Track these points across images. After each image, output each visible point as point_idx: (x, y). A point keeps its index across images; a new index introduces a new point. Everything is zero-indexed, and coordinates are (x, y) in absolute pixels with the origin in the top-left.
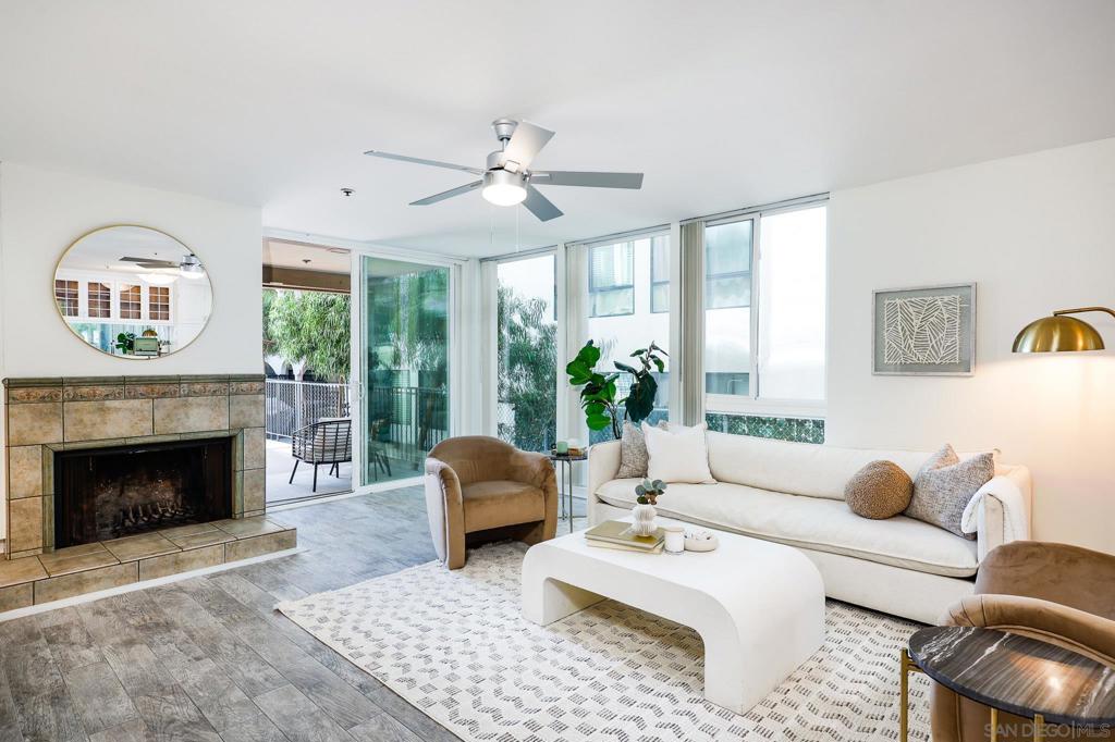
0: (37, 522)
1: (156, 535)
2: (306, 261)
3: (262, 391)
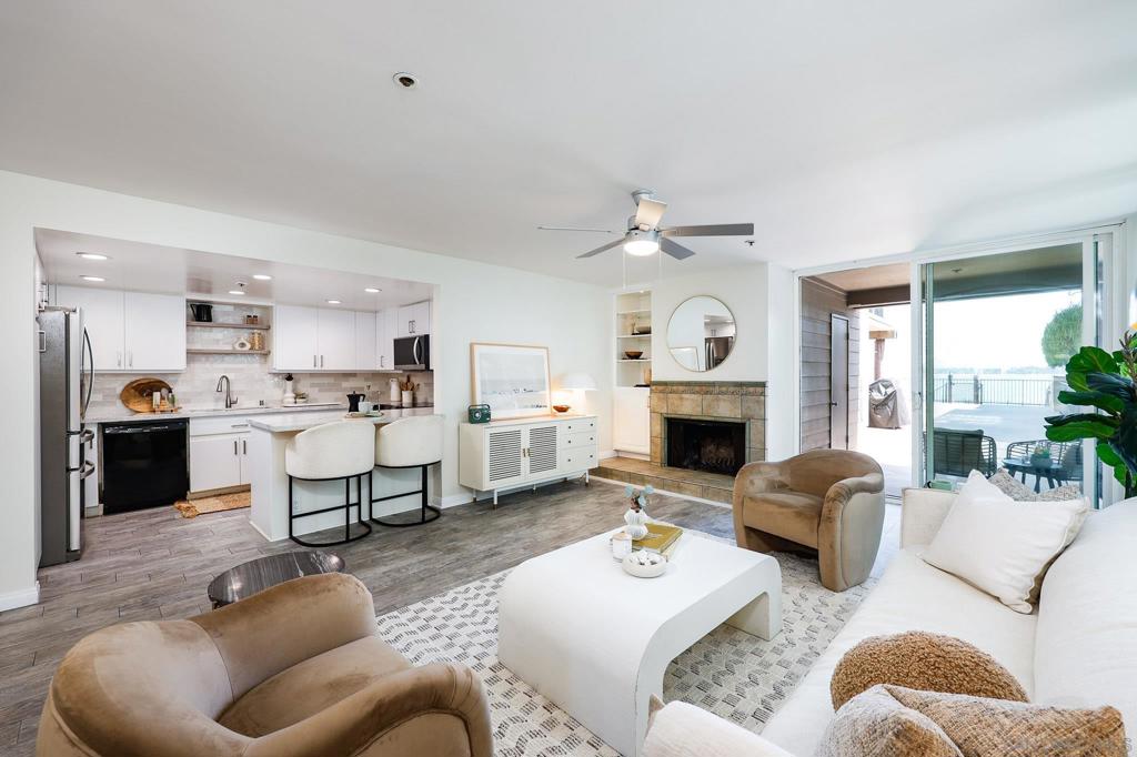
0: (659, 448)
1: (709, 476)
2: (957, 271)
3: (763, 394)
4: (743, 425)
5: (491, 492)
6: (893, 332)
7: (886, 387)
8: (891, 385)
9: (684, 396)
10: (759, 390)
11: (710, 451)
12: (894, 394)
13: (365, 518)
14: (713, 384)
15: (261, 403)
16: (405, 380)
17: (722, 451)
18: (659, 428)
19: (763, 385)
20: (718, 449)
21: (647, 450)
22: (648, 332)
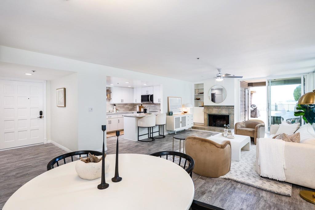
3: (234, 108)
4: (229, 116)
5: (175, 131)
6: (255, 91)
7: (254, 106)
8: (255, 106)
9: (213, 109)
10: (232, 107)
11: (218, 122)
12: (256, 108)
13: (152, 136)
14: (221, 106)
15: (109, 111)
16: (140, 105)
17: (221, 122)
18: (207, 117)
19: (233, 106)
20: (220, 122)
21: (203, 122)
22: (203, 93)
